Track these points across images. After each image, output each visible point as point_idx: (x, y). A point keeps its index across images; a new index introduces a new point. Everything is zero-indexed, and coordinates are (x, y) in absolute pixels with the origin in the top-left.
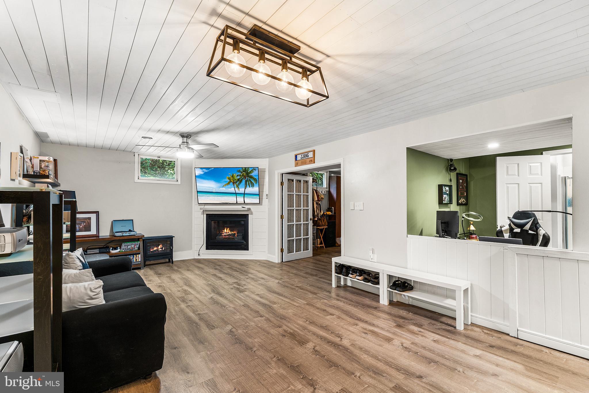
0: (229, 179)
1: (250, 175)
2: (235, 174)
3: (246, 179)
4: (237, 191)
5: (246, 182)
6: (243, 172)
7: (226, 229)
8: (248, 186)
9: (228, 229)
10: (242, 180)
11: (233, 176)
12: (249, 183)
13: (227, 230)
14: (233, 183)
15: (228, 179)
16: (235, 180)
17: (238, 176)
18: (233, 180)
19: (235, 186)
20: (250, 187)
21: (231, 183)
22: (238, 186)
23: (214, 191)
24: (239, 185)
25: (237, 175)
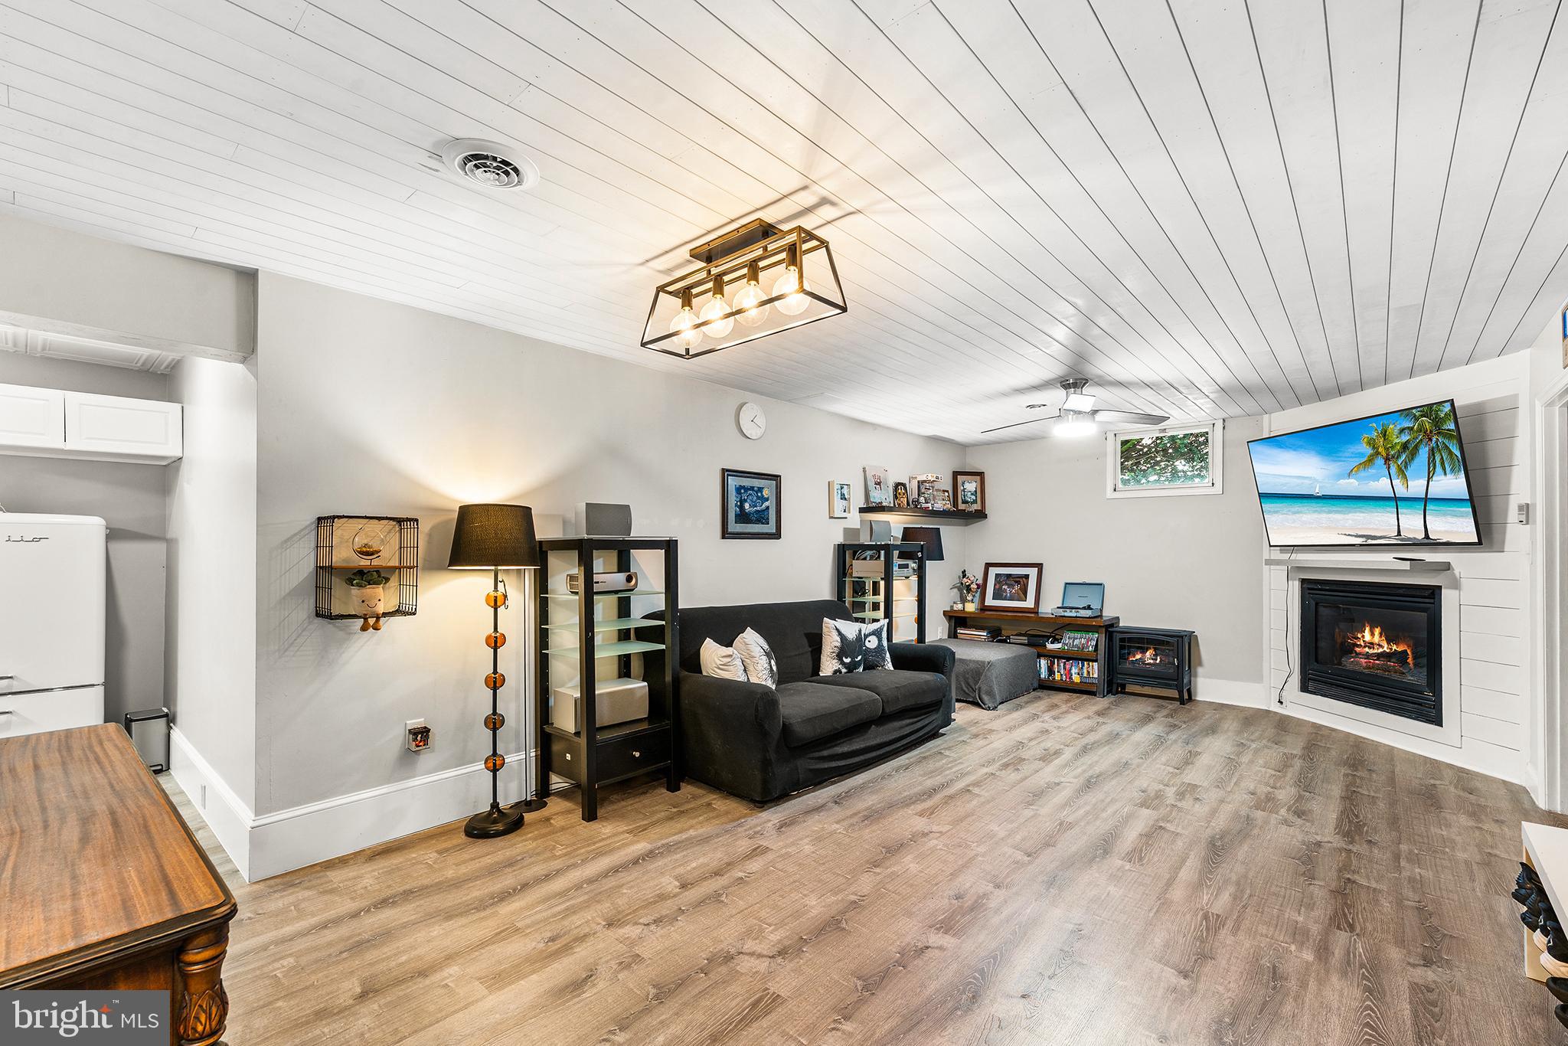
0: (1372, 443)
1: (1445, 427)
2: (1391, 426)
3: (1433, 444)
4: (1401, 491)
5: (1432, 452)
6: (1422, 416)
7: (1367, 629)
8: (1439, 468)
9: (1377, 631)
10: (1416, 448)
11: (1384, 434)
12: (1442, 458)
13: (1373, 634)
14: (1387, 460)
15: (1369, 443)
16: (1392, 447)
17: (1402, 431)
18: (1387, 449)
19: (1394, 469)
20: (1445, 474)
21: (1380, 461)
22: (1402, 472)
23: (1317, 491)
24: (1406, 467)
25: (1398, 427)
